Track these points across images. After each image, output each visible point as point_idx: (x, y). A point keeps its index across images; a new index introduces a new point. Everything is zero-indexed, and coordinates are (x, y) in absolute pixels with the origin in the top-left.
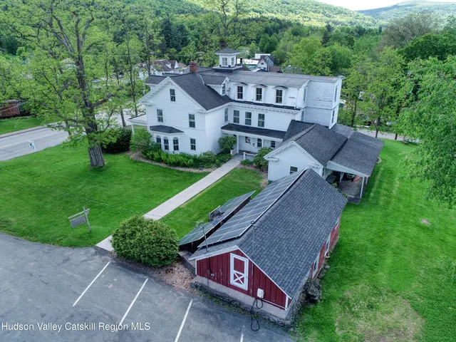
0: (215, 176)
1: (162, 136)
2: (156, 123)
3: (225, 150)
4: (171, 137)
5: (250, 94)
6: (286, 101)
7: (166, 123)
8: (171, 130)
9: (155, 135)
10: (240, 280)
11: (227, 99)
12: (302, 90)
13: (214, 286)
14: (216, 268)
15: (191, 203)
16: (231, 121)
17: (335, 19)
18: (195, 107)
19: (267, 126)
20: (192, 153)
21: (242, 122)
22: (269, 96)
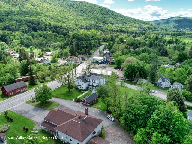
0: (86, 93)
1: (78, 86)
2: (78, 84)
3: (87, 89)
4: (80, 87)
5: (91, 81)
6: (96, 82)
7: (79, 84)
8: (80, 86)
9: (77, 86)
10: (86, 102)
11: (88, 81)
12: (98, 81)
13: (84, 103)
14: (84, 101)
15: (82, 96)
16: (89, 84)
17: (142, 26)
18: (83, 83)
19: (94, 85)
20: (83, 89)
21: (92, 85)
22: (94, 81)
